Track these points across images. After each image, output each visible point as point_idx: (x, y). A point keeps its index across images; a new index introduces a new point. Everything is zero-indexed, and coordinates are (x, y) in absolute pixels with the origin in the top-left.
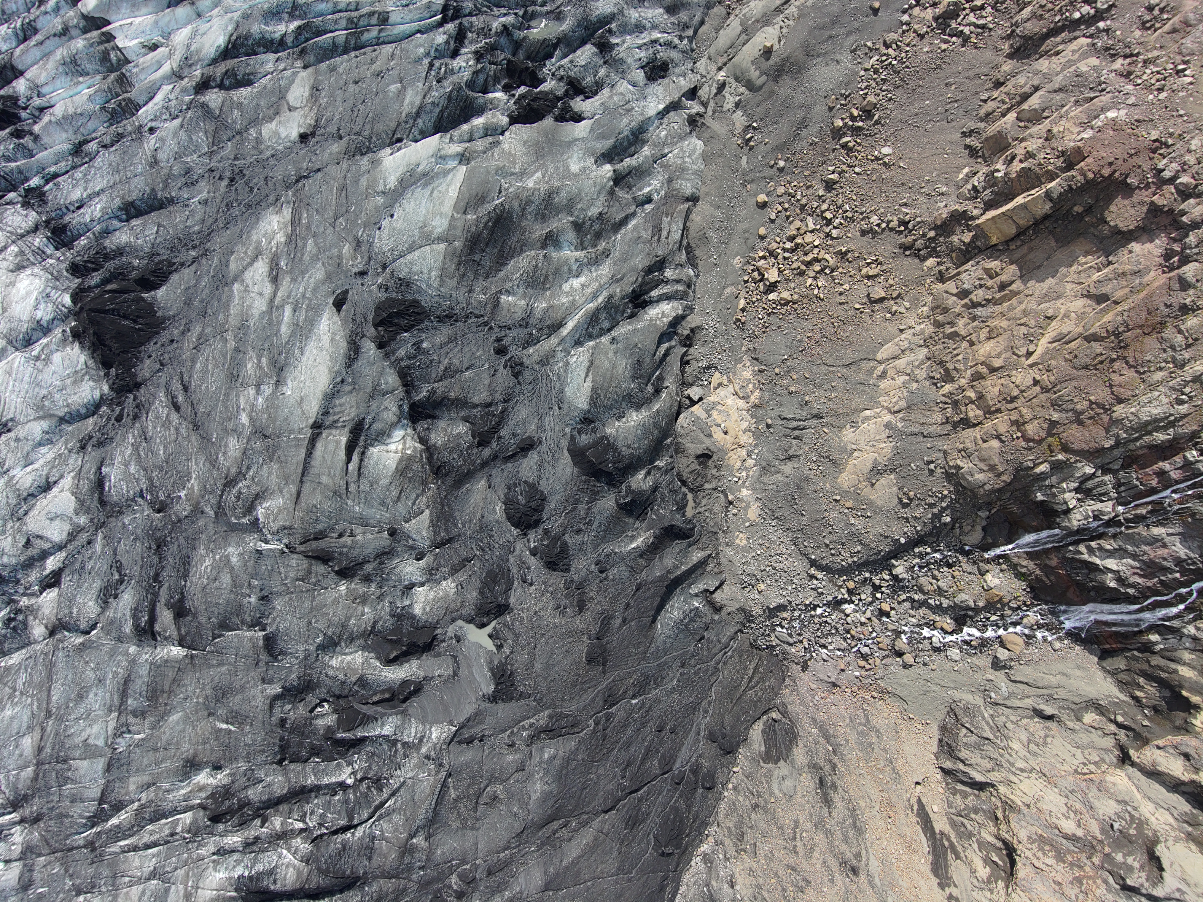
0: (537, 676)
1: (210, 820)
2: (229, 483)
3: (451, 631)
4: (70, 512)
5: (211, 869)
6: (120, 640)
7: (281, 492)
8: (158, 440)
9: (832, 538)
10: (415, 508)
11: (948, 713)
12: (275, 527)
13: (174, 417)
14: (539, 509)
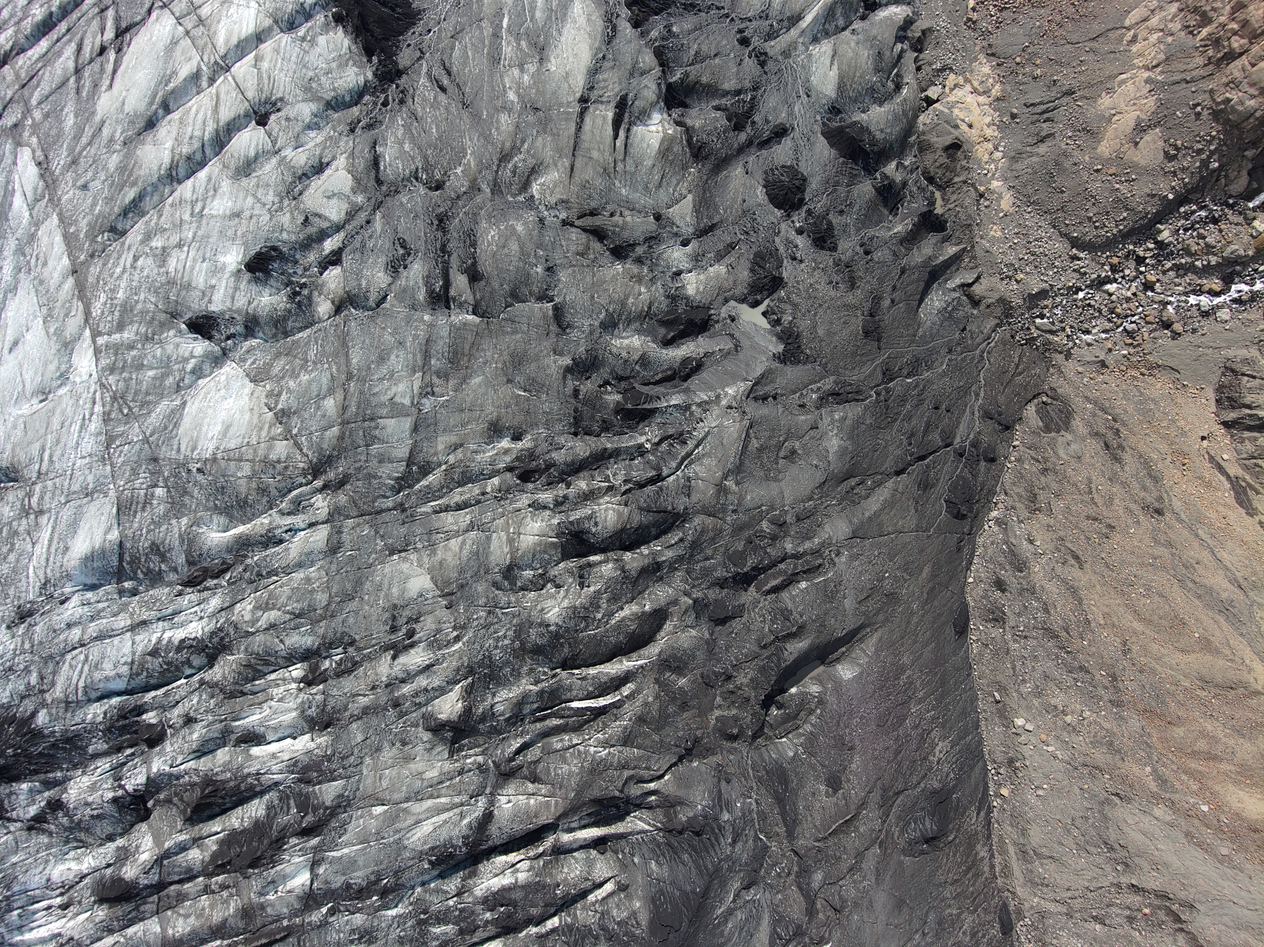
0: (822, 341)
1: (520, 477)
2: (505, 158)
3: (724, 312)
4: (347, 190)
5: (529, 519)
6: (413, 307)
7: (556, 165)
8: (429, 120)
9: (1095, 210)
10: (676, 194)
11: (1223, 374)
12: (553, 200)
13: (442, 97)
14: (801, 189)
